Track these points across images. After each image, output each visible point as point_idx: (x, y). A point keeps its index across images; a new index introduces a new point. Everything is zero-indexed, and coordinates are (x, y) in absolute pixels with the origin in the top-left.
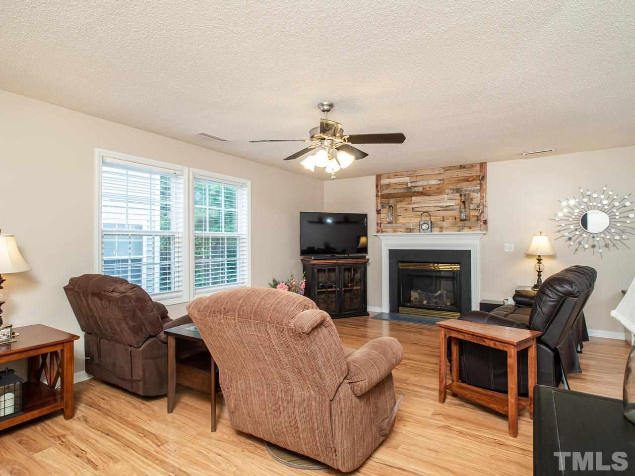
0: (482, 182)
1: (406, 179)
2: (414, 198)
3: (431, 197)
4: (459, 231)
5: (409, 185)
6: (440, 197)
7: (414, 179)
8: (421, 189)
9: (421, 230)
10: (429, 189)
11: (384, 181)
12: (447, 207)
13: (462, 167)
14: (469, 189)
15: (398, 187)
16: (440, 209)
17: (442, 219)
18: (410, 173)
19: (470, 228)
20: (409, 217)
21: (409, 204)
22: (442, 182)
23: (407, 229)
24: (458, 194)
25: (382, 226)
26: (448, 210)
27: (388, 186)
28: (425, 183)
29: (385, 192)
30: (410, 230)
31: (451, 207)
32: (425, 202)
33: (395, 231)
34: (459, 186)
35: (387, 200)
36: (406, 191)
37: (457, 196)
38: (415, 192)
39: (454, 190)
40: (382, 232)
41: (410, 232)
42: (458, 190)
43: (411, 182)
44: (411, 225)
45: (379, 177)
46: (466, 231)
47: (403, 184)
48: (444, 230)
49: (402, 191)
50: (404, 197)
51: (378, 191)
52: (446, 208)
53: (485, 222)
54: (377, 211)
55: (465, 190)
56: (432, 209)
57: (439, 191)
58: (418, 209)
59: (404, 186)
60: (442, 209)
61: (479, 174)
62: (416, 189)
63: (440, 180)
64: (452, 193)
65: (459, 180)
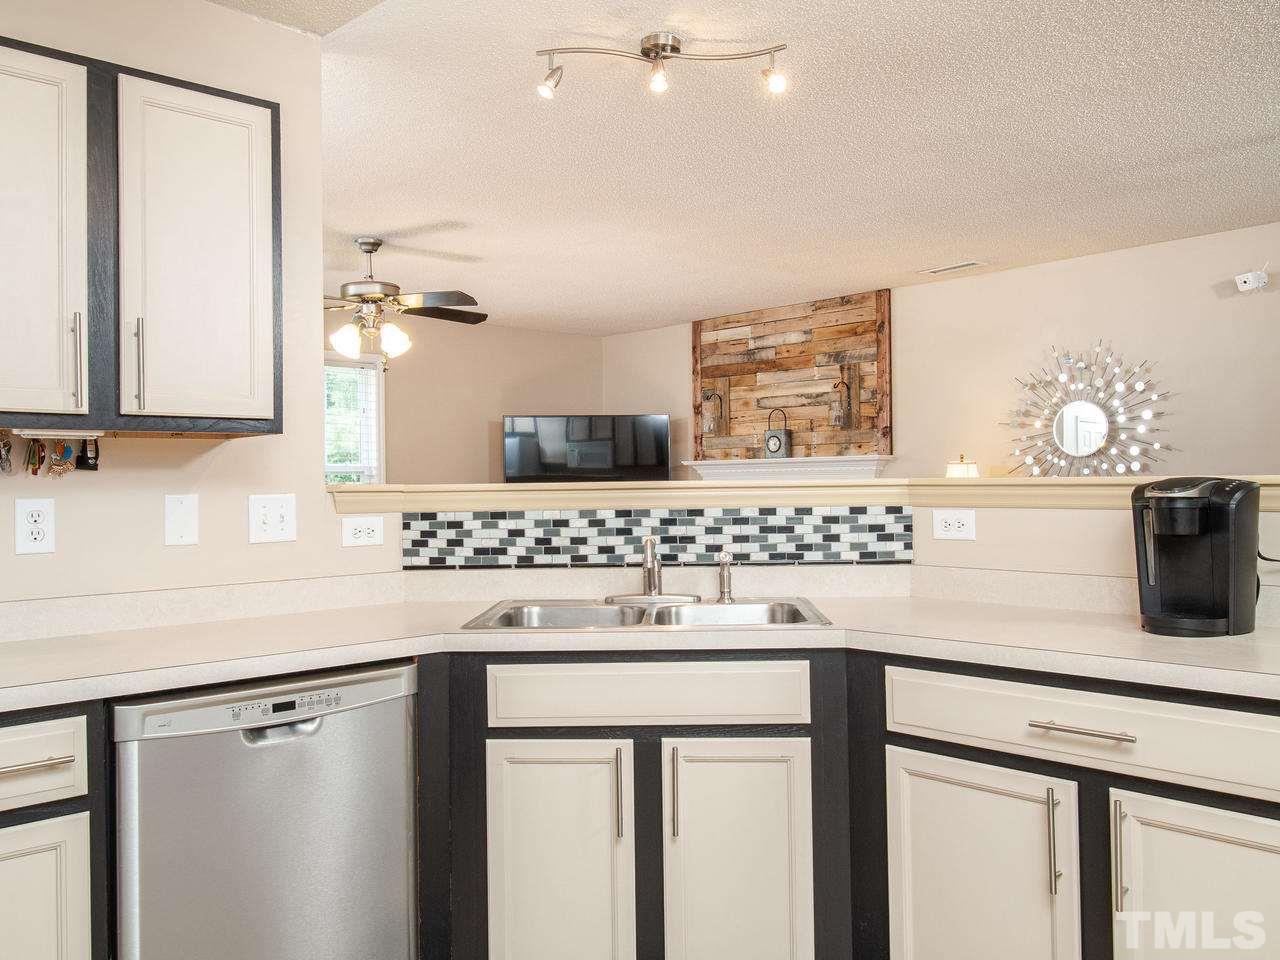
0: (881, 335)
1: (745, 332)
2: (760, 376)
3: (790, 373)
4: (840, 454)
5: (752, 345)
6: (807, 373)
7: (760, 331)
8: (770, 355)
9: (767, 453)
10: (786, 355)
11: (708, 337)
12: (818, 396)
13: (845, 301)
14: (857, 353)
15: (733, 350)
16: (805, 401)
17: (809, 426)
18: (752, 316)
19: (860, 447)
20: (751, 421)
21: (752, 390)
22: (809, 337)
23: (748, 450)
24: (838, 366)
25: (704, 443)
26: (819, 404)
27: (715, 346)
28: (779, 340)
29: (709, 362)
30: (753, 453)
31: (825, 397)
32: (778, 386)
33: (727, 456)
34: (840, 346)
35: (711, 380)
36: (746, 359)
37: (835, 370)
38: (762, 362)
39: (830, 356)
40: (704, 457)
41: (754, 457)
42: (837, 357)
43: (755, 339)
44: (755, 442)
45: (697, 328)
46: (853, 455)
47: (739, 342)
48: (813, 451)
49: (739, 359)
50: (743, 374)
51: (696, 361)
52: (817, 399)
53: (888, 432)
54: (695, 407)
55: (851, 357)
56: (792, 402)
57: (804, 360)
58: (765, 403)
59: (741, 348)
60: (809, 401)
61: (874, 318)
62: (764, 355)
63: (805, 333)
64: (827, 364)
65: (840, 332)
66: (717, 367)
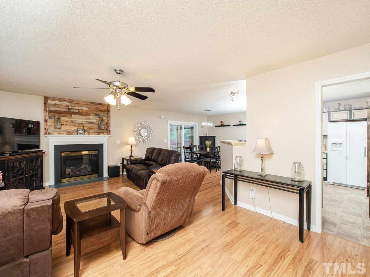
0: (109, 113)
1: (68, 104)
2: (72, 115)
3: (83, 116)
4: (98, 135)
5: (70, 107)
6: (88, 117)
7: (73, 105)
8: (77, 111)
9: (79, 134)
10: (82, 112)
11: (50, 102)
13: (99, 104)
14: (103, 115)
15: (62, 107)
17: (89, 128)
18: (71, 100)
19: (103, 133)
20: (70, 126)
21: (70, 118)
23: (68, 132)
25: (49, 130)
26: (92, 124)
27: (54, 105)
28: (80, 108)
29: (52, 109)
31: (94, 123)
32: (80, 119)
33: (59, 134)
34: (98, 112)
35: (53, 114)
36: (68, 110)
37: (97, 117)
38: (74, 112)
39: (95, 114)
40: (49, 134)
41: (70, 134)
42: (98, 115)
43: (71, 106)
44: (71, 131)
45: (46, 99)
46: (101, 135)
47: (65, 106)
48: (90, 134)
49: (65, 110)
50: (67, 114)
51: (46, 108)
52: (92, 123)
53: (110, 131)
54: (45, 120)
55: (101, 115)
56: (84, 123)
57: (87, 114)
58: (75, 122)
59: (66, 108)
60: (89, 123)
61: (107, 109)
62: (74, 111)
63: (88, 108)
64: (95, 116)
65: (98, 110)
66: (55, 111)
